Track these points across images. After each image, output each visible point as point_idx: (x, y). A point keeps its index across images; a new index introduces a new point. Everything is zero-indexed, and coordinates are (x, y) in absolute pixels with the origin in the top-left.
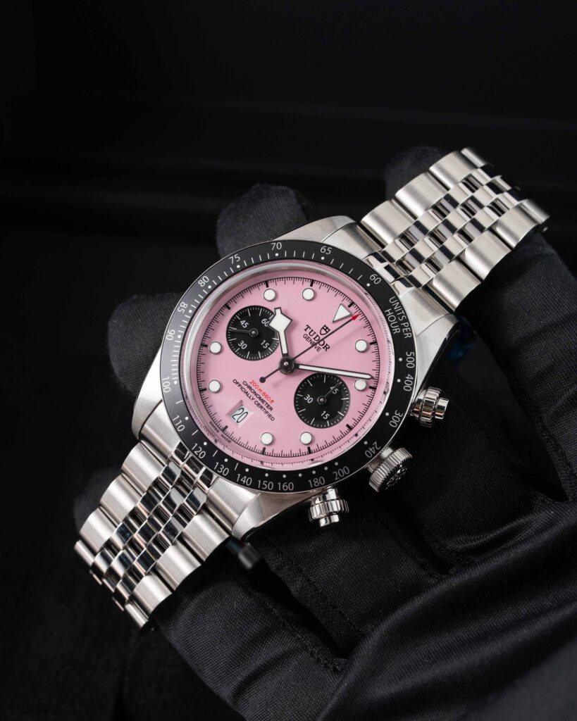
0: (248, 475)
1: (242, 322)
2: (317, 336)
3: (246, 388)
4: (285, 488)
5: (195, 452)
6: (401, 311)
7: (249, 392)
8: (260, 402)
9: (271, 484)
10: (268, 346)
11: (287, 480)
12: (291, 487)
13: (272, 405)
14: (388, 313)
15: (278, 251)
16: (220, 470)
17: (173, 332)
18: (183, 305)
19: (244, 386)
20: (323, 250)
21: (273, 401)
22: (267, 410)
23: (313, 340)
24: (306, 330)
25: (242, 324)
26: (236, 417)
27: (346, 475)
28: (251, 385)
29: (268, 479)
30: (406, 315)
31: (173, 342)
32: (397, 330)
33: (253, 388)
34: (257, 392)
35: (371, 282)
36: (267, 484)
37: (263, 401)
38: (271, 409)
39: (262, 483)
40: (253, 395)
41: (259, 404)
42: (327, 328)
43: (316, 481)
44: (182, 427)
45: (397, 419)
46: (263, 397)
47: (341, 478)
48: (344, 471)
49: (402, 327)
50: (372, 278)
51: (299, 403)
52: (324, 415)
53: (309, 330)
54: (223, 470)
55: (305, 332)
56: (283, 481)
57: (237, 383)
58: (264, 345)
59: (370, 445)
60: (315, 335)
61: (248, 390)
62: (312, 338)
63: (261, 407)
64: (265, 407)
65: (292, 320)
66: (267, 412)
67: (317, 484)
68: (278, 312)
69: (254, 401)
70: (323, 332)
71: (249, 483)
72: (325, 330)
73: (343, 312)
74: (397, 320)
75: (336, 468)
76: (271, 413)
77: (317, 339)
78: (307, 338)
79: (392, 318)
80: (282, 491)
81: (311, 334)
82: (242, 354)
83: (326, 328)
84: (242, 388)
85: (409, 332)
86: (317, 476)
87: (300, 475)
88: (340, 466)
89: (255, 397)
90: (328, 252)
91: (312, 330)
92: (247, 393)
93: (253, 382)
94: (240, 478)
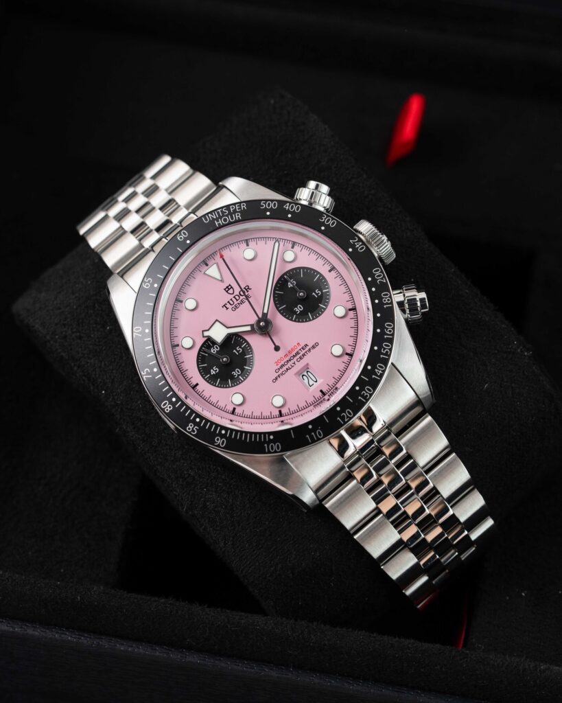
0: (374, 367)
1: (213, 372)
2: (234, 297)
3: (282, 369)
4: (390, 331)
5: (346, 420)
6: (218, 213)
7: (287, 367)
8: (298, 357)
9: (385, 345)
10: (240, 347)
11: (383, 328)
12: (390, 326)
13: (302, 345)
14: (219, 224)
15: (144, 330)
16: (367, 396)
17: (218, 440)
18: (189, 429)
19: (280, 372)
20: (147, 286)
21: (298, 344)
22: (308, 348)
23: (238, 302)
24: (227, 309)
25: (214, 372)
26: (311, 382)
27: (382, 272)
28: (280, 365)
29: (380, 347)
30: (222, 208)
31: (229, 439)
32: (238, 216)
33: (283, 363)
34: (288, 359)
35: (186, 239)
36: (385, 349)
37: (298, 353)
38: (306, 345)
39: (383, 354)
40: (290, 363)
41: (300, 358)
42: (227, 287)
43: (385, 300)
44: (319, 432)
45: (329, 220)
46: (294, 353)
47: (384, 276)
48: (378, 273)
49: (235, 211)
50: (181, 238)
51: (302, 318)
52: (317, 294)
53: (228, 306)
54: (367, 392)
55: (230, 310)
56: (383, 333)
57: (276, 379)
58: (238, 351)
59: (353, 246)
60: (234, 299)
61: (284, 368)
62: (236, 302)
63: (304, 355)
64: (304, 352)
65: (217, 320)
66: (310, 350)
67: (388, 300)
68: (206, 334)
69: (296, 362)
70: (231, 291)
71: (382, 367)
72: (229, 289)
73: (213, 271)
74: (227, 216)
75: (374, 280)
76: (310, 346)
77: (237, 297)
78: (236, 307)
79: (225, 220)
80: (393, 335)
81: (232, 303)
82: (245, 374)
83: (228, 289)
84: (282, 374)
85: (240, 206)
86: (380, 299)
87: (378, 315)
88: (373, 276)
89: (292, 361)
90: (150, 281)
91: (229, 302)
92: (287, 369)
93: (277, 363)
94: (377, 375)
